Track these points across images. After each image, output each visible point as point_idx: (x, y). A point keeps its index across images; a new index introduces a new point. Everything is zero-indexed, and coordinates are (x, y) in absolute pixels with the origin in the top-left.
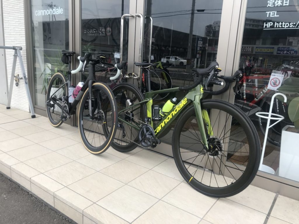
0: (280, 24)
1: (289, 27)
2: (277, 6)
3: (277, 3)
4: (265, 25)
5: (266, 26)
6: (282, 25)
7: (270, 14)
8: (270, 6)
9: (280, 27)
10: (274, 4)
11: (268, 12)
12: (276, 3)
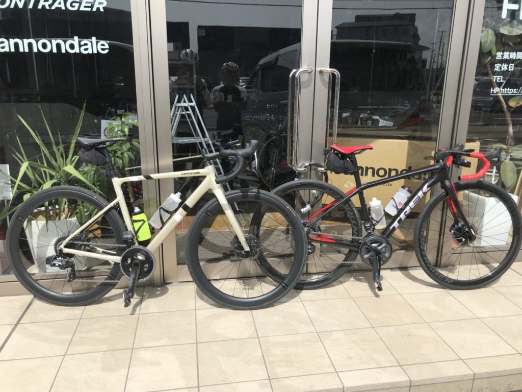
0: (506, 89)
1: (513, 93)
2: (504, 70)
3: (504, 67)
4: (492, 90)
5: (493, 92)
6: (507, 91)
7: (497, 78)
8: (497, 70)
9: (506, 92)
10: (500, 68)
11: (495, 77)
12: (502, 67)
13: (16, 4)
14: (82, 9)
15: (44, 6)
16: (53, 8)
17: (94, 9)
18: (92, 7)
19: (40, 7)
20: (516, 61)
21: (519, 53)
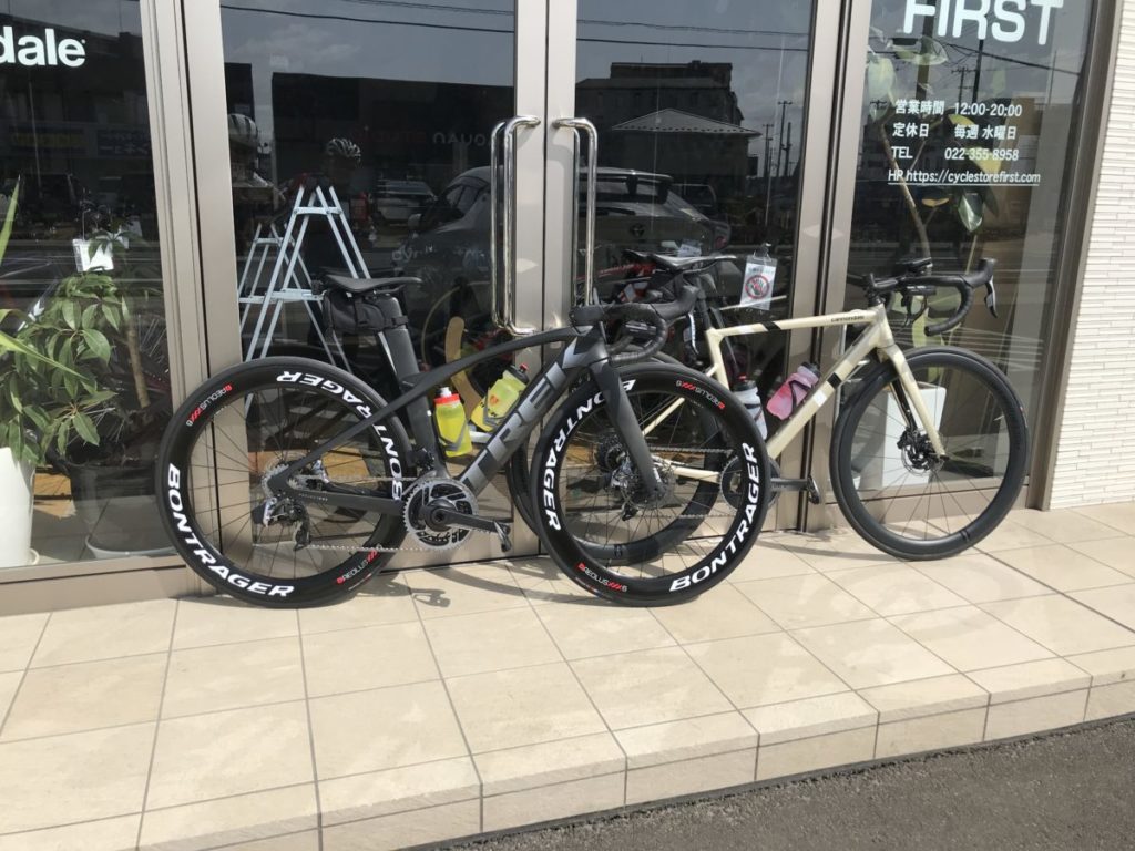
0: (915, 174)
1: (929, 182)
2: (909, 136)
3: (910, 129)
4: (890, 175)
5: (892, 177)
6: (917, 177)
7: (898, 151)
8: (898, 135)
9: (915, 180)
10: (904, 132)
11: (895, 148)
12: (907, 129)
20: (932, 119)
21: (936, 103)
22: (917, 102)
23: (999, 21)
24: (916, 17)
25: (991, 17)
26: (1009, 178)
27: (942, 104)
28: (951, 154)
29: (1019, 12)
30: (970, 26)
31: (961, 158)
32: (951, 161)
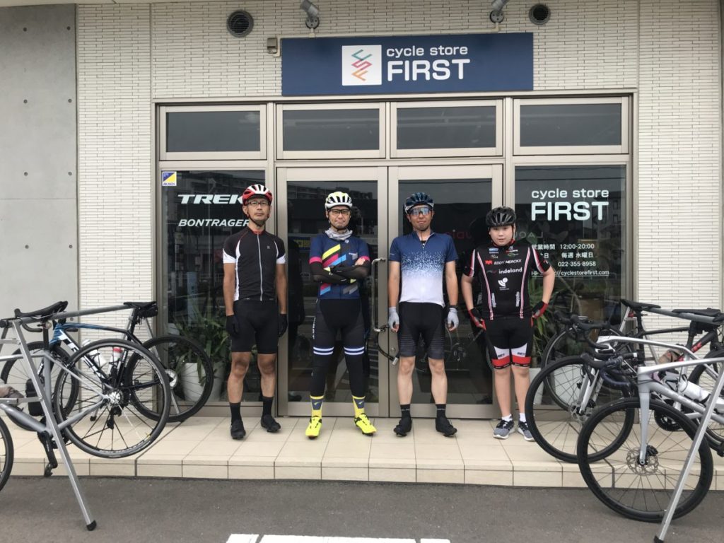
13: (199, 224)
14: (237, 225)
15: (214, 225)
16: (220, 225)
17: (244, 225)
18: (242, 224)
19: (212, 225)
20: (549, 251)
21: (551, 245)
22: (542, 245)
23: (576, 213)
24: (536, 215)
25: (573, 212)
26: (592, 274)
27: (554, 245)
28: (561, 264)
29: (587, 209)
30: (563, 216)
31: (566, 265)
32: (563, 267)
